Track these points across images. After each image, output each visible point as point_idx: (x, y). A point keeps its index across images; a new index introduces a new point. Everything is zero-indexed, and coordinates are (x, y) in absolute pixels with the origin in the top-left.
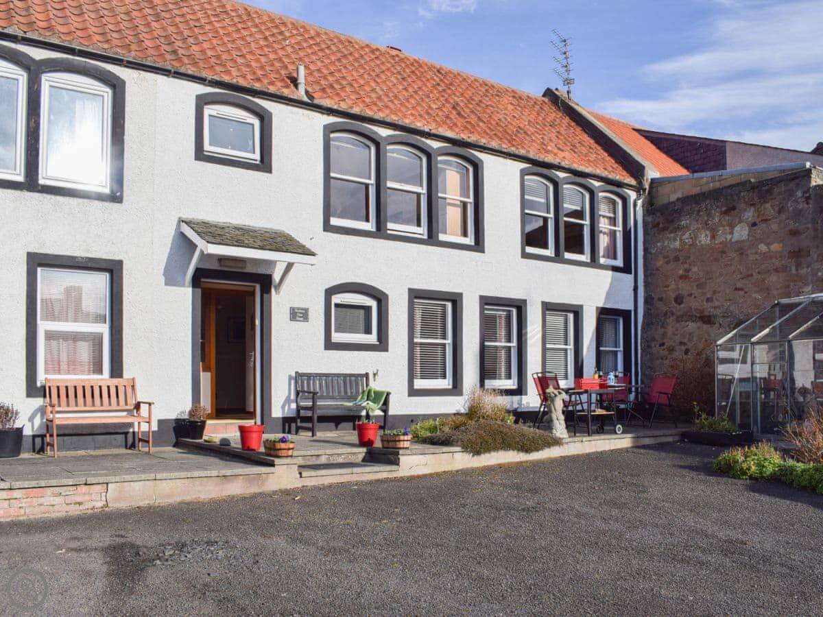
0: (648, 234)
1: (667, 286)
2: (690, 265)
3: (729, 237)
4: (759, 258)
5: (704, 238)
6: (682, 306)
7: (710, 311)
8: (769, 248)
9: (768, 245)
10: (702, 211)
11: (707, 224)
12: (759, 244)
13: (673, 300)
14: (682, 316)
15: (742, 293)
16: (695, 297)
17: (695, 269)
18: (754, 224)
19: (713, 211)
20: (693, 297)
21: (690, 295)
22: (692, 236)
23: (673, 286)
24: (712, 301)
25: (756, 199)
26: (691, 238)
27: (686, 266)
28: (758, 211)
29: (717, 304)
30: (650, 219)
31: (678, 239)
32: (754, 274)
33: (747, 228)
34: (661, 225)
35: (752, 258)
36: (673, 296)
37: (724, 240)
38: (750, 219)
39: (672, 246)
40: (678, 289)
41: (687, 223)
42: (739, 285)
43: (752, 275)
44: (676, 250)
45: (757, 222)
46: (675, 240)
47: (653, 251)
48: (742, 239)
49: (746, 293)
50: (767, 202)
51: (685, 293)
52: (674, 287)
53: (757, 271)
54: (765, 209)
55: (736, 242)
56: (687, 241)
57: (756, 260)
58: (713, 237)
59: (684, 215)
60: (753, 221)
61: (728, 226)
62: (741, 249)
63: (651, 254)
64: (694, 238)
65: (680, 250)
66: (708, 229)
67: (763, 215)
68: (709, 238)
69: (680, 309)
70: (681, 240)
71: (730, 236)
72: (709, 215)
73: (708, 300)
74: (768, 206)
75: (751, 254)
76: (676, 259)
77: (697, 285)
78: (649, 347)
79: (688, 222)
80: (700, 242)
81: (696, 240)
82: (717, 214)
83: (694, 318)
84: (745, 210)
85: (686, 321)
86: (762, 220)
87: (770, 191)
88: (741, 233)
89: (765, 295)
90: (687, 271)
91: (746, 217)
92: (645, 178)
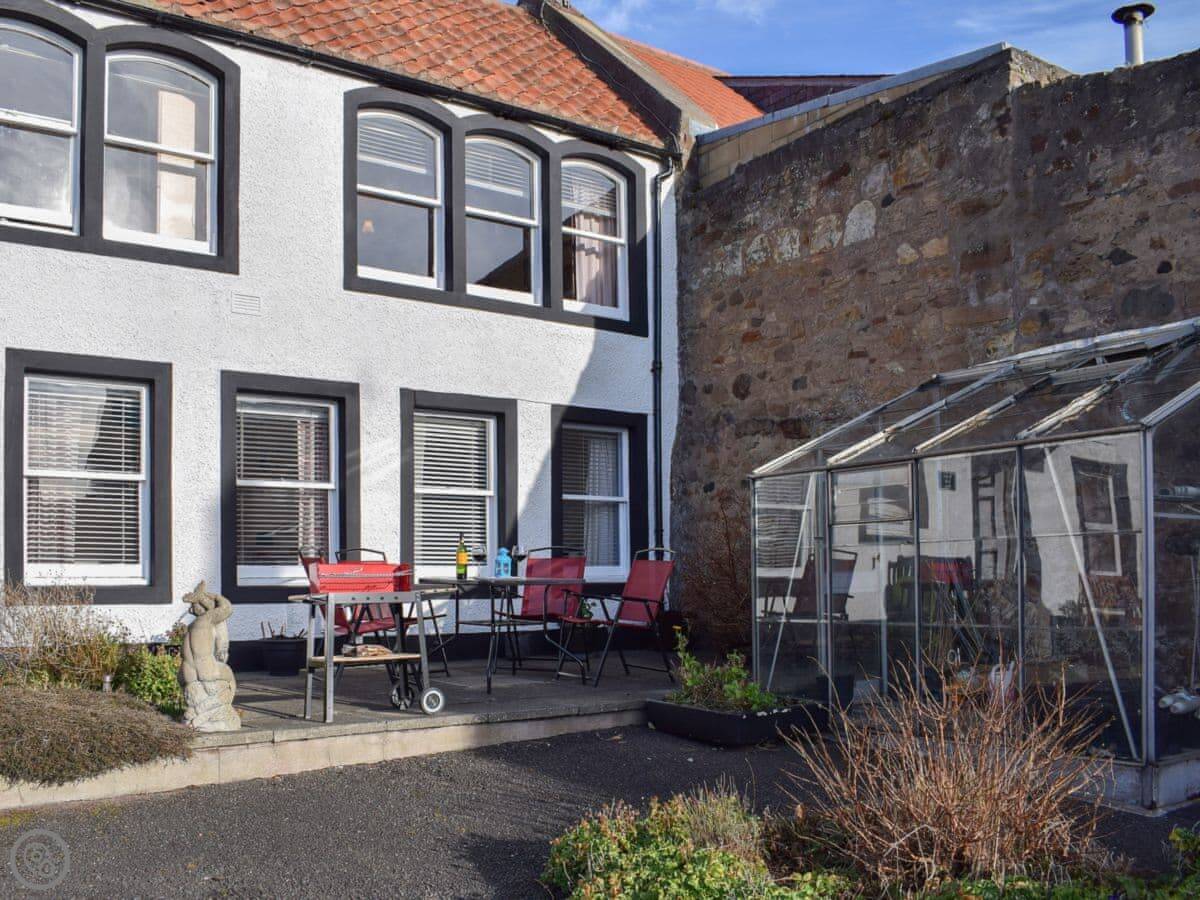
0: (686, 252)
1: (719, 361)
2: (762, 309)
3: (837, 236)
4: (898, 278)
5: (788, 248)
6: (747, 401)
7: (800, 410)
8: (919, 252)
9: (917, 244)
10: (785, 186)
11: (793, 215)
12: (898, 245)
13: (730, 389)
14: (747, 422)
15: (863, 363)
16: (772, 380)
17: (771, 317)
18: (887, 201)
19: (805, 184)
20: (768, 379)
21: (763, 376)
22: (766, 244)
23: (730, 359)
24: (804, 387)
25: (891, 142)
26: (764, 250)
27: (755, 312)
28: (894, 168)
29: (813, 391)
30: (688, 219)
31: (740, 254)
32: (889, 317)
33: (873, 212)
34: (709, 230)
35: (884, 278)
36: (732, 380)
37: (828, 244)
38: (879, 190)
39: (728, 272)
40: (740, 364)
41: (755, 218)
42: (857, 346)
43: (884, 319)
44: (735, 278)
45: (894, 196)
46: (733, 256)
47: (695, 287)
48: (864, 237)
49: (872, 361)
50: (913, 145)
51: (752, 371)
52: (734, 359)
53: (894, 307)
54: (910, 160)
55: (852, 245)
56: (755, 257)
57: (893, 282)
58: (806, 241)
59: (749, 202)
60: (886, 193)
61: (833, 212)
62: (860, 261)
63: (690, 292)
64: (770, 247)
65: (743, 280)
66: (794, 224)
67: (907, 174)
68: (797, 246)
69: (741, 408)
70: (745, 255)
71: (840, 234)
72: (796, 193)
73: (798, 384)
74: (915, 152)
75: (882, 269)
76: (737, 299)
77: (776, 354)
78: (685, 492)
79: (758, 214)
80: (781, 254)
81: (772, 252)
82: (814, 189)
83: (768, 427)
84: (869, 170)
85: (754, 434)
86: (906, 188)
87: (919, 119)
88: (861, 223)
89: (912, 363)
90: (757, 322)
91: (871, 185)
92: (682, 136)
